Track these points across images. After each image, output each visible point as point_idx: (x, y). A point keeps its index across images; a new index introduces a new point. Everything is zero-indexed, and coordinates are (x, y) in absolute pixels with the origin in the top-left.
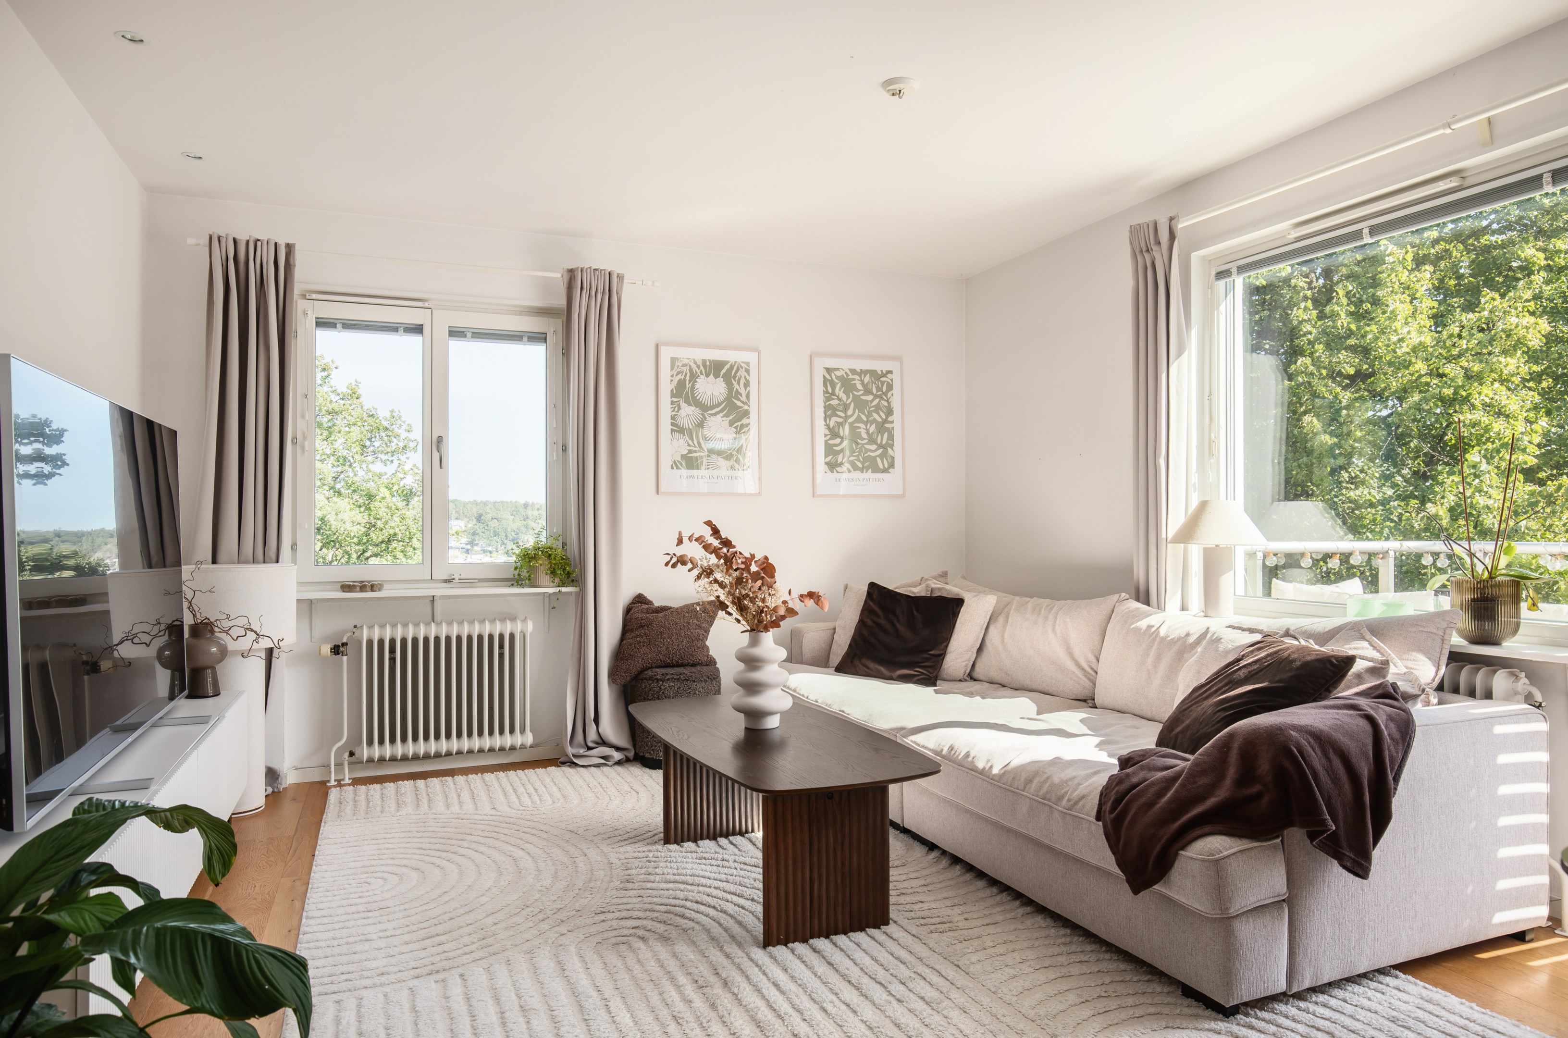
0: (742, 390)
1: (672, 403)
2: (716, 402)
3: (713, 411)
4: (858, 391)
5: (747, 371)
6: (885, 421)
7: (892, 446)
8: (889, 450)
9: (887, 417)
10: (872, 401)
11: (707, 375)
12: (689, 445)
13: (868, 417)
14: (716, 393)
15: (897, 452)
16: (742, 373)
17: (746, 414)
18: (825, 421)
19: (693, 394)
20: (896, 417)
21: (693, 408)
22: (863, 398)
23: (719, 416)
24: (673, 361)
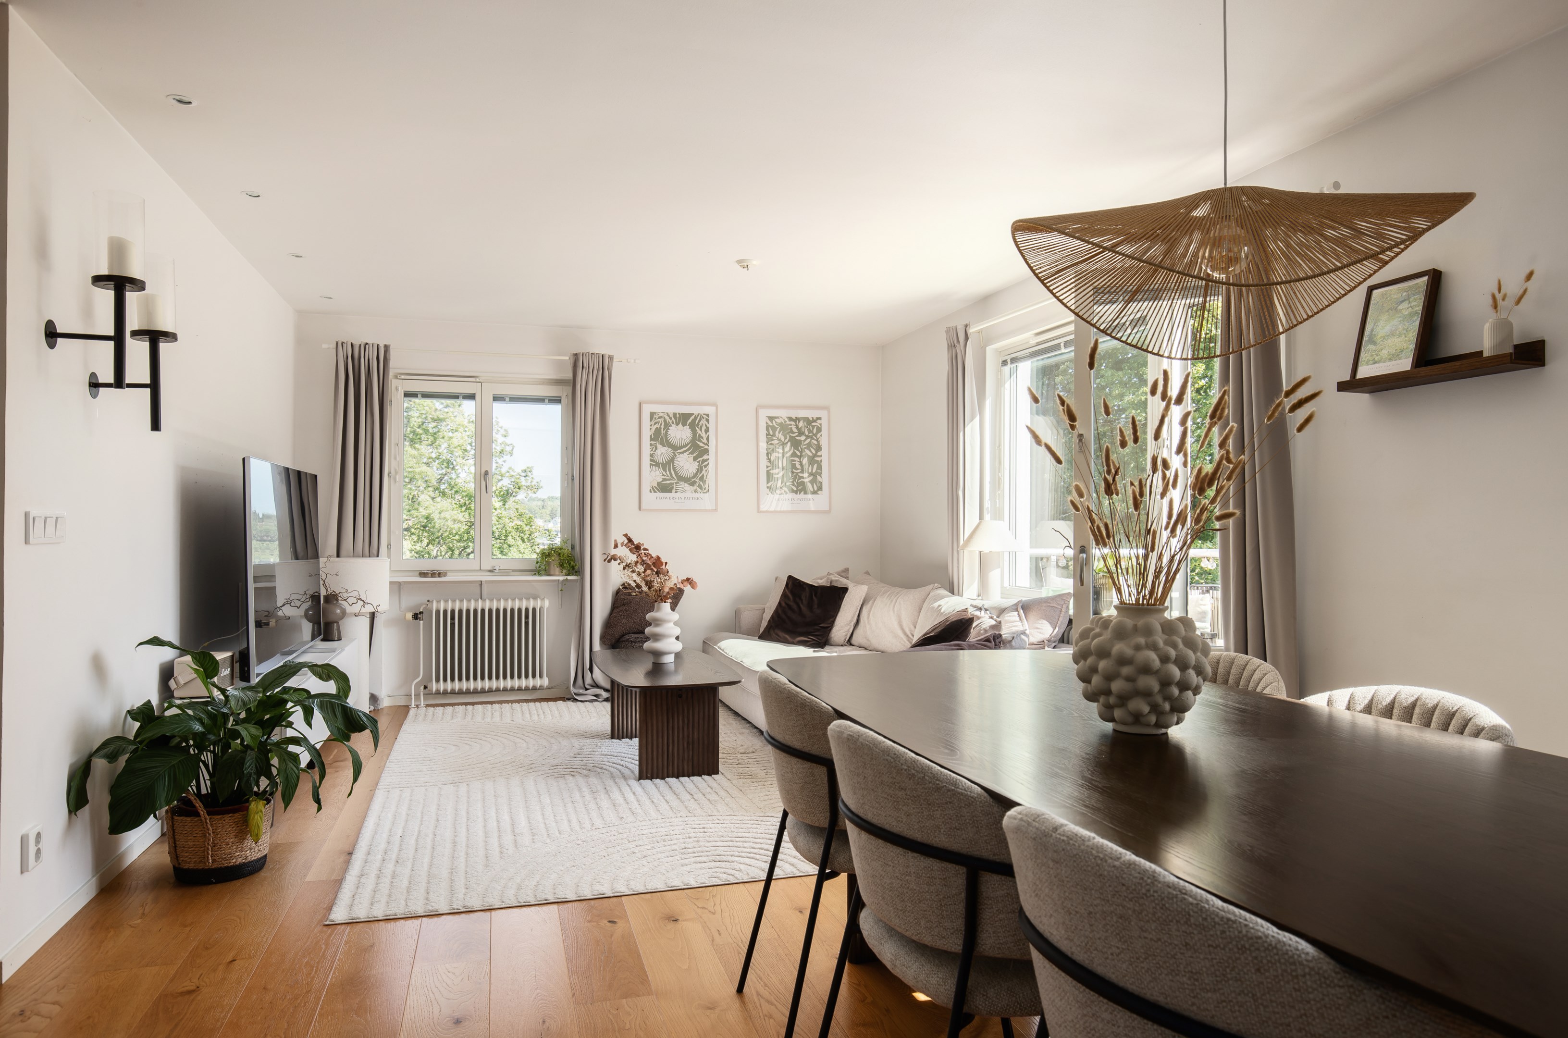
0: (704, 435)
1: (651, 445)
2: (683, 443)
3: (682, 450)
4: (794, 433)
5: (708, 421)
6: (815, 455)
7: (820, 474)
8: (818, 476)
9: (817, 452)
10: (805, 440)
11: (677, 424)
12: (663, 475)
13: (801, 453)
14: (684, 437)
15: (824, 479)
16: (703, 422)
17: (706, 451)
18: (767, 455)
19: (666, 438)
20: (824, 452)
21: (666, 448)
22: (798, 438)
23: (685, 454)
24: (652, 415)
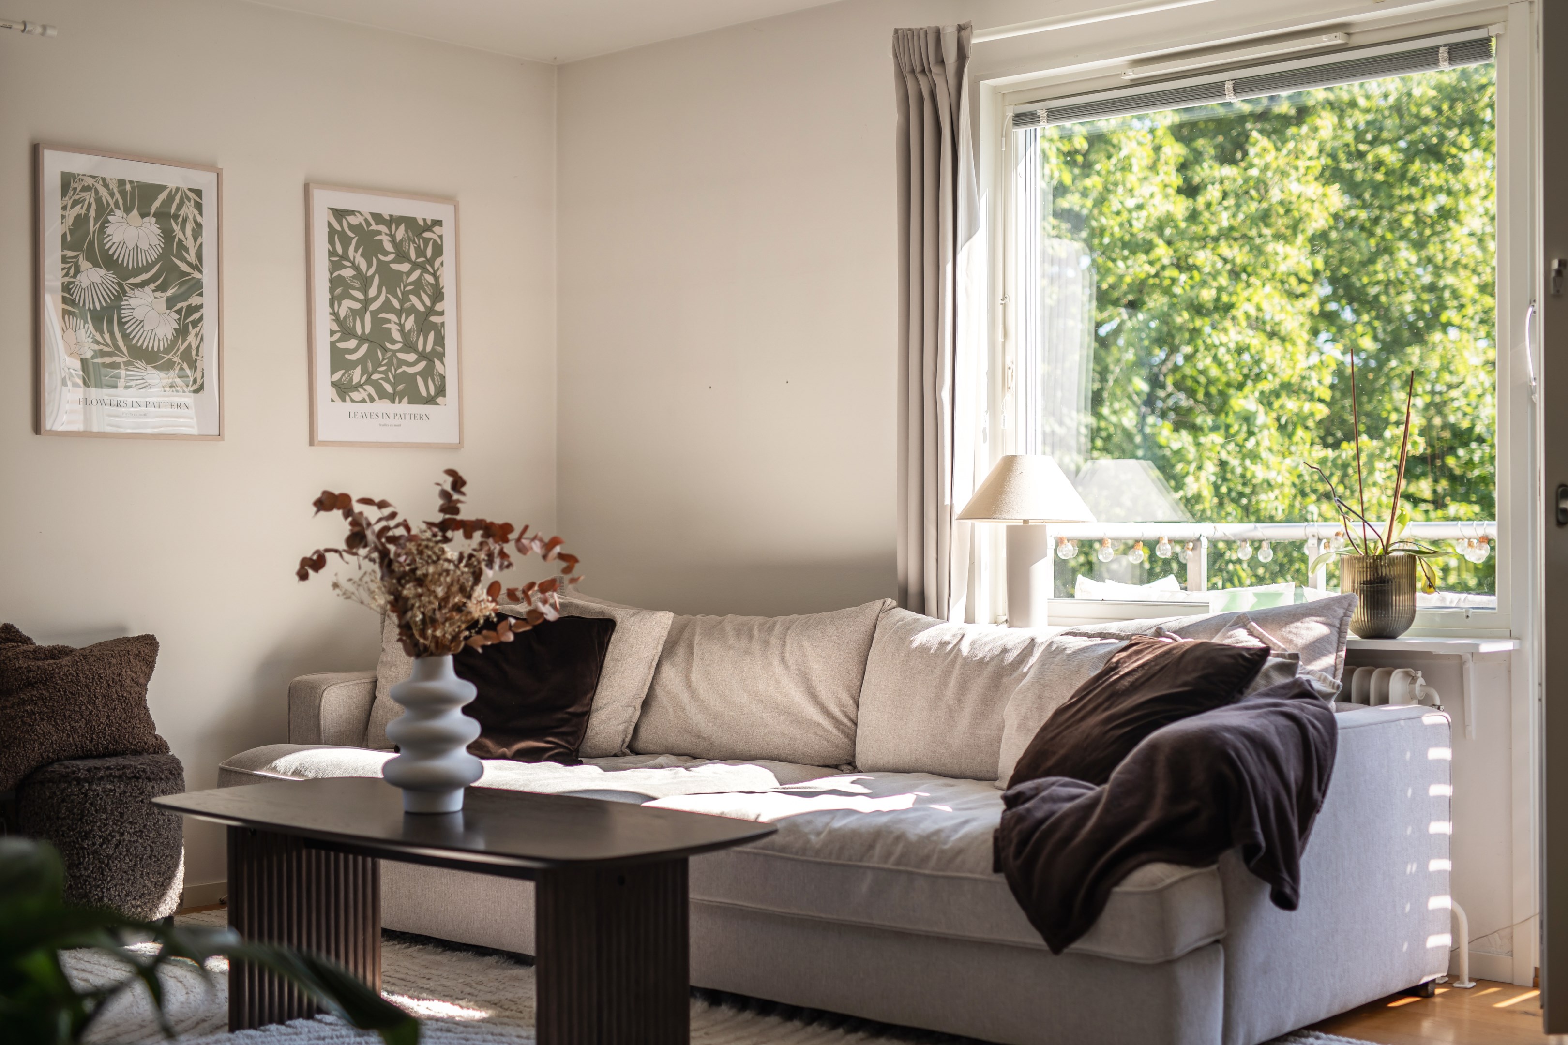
0: (189, 243)
1: (64, 259)
2: (142, 262)
3: (138, 280)
4: (386, 253)
5: (199, 207)
6: (431, 311)
7: (441, 356)
8: (437, 363)
9: (434, 303)
10: (409, 274)
11: (128, 210)
12: (98, 343)
13: (402, 302)
14: (144, 246)
15: (449, 368)
16: (189, 210)
17: (197, 287)
18: (332, 305)
19: (102, 245)
20: (447, 305)
21: (102, 272)
22: (395, 267)
23: (148, 289)
24: (67, 182)
